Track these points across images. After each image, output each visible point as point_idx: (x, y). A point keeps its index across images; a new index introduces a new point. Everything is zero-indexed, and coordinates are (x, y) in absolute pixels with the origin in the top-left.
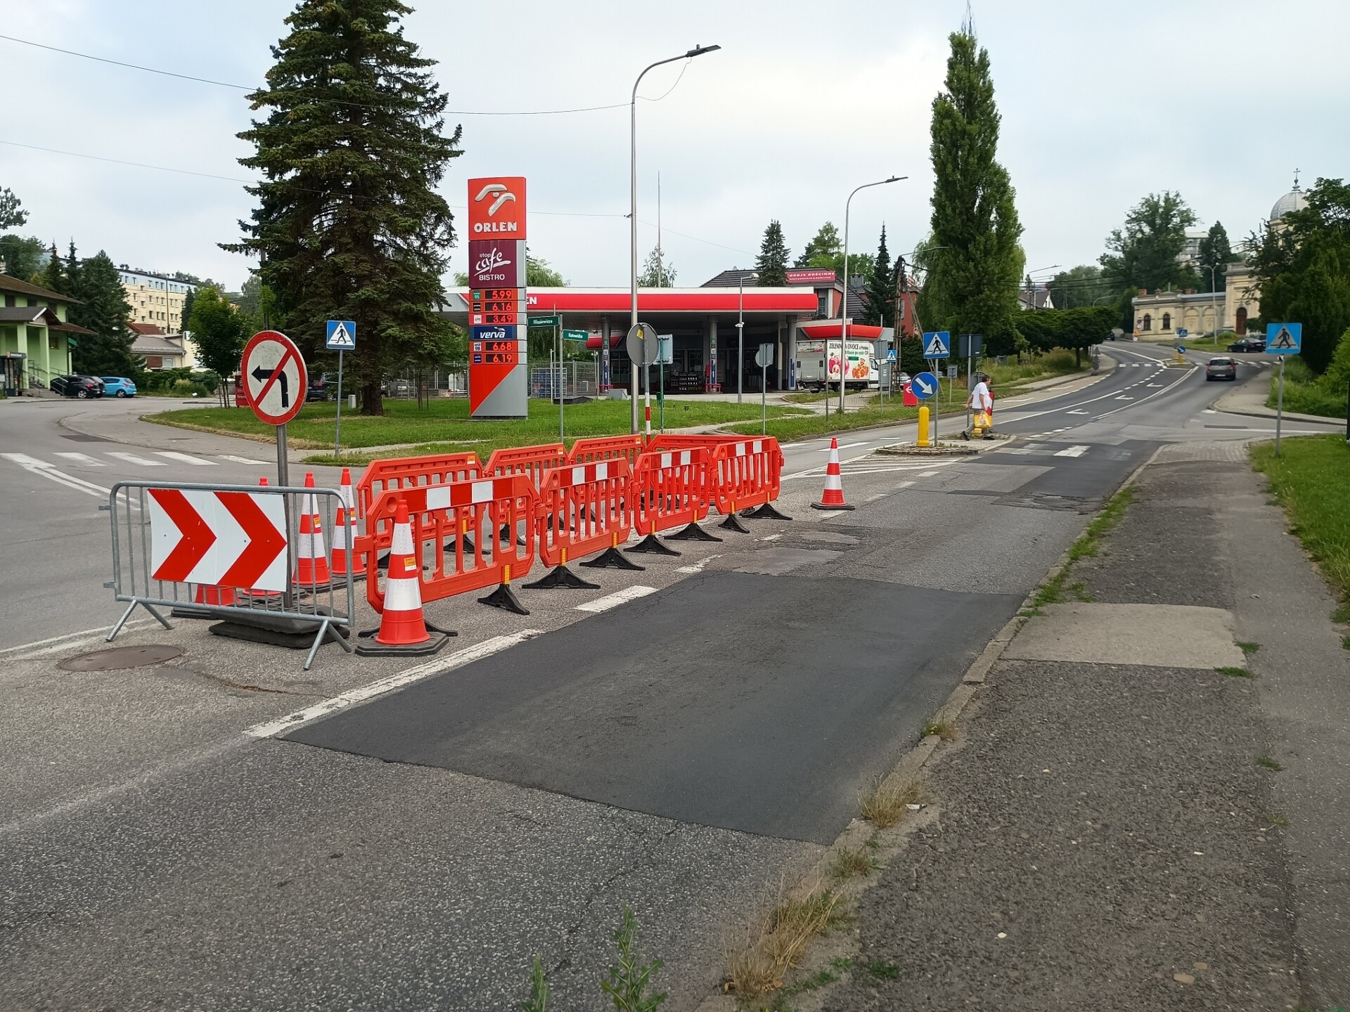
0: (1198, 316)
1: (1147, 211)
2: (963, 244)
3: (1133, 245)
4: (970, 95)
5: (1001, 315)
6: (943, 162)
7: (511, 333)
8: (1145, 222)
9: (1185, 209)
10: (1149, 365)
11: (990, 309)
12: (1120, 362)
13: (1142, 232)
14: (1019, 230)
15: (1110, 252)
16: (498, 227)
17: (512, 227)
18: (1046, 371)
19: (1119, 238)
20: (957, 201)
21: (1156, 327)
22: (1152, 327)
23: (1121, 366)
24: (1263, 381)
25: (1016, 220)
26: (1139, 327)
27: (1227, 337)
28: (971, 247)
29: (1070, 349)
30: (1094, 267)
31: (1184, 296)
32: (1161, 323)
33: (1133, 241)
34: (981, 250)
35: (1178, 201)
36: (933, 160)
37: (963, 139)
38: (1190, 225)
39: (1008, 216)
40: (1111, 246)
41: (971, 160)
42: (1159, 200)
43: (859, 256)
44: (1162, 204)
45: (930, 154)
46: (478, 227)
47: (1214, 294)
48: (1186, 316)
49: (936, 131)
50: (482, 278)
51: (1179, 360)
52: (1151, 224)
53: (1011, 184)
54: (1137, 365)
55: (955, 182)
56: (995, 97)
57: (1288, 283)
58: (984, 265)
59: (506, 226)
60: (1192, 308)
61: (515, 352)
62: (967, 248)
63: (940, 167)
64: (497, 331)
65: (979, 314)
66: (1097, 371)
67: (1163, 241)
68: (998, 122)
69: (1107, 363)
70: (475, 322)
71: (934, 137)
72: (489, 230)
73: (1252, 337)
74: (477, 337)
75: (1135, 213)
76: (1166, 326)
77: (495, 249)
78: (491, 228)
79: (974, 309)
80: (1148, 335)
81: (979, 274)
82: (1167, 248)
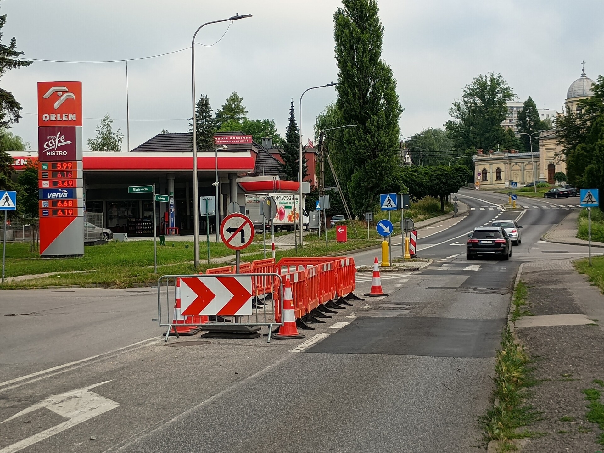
0: (521, 170)
1: (478, 88)
2: (362, 121)
3: (469, 114)
4: (362, 12)
5: (391, 173)
6: (345, 60)
7: (72, 194)
8: (477, 96)
9: (505, 87)
10: (492, 209)
11: (384, 169)
12: (470, 207)
13: (475, 104)
14: (401, 110)
15: (453, 119)
16: (61, 117)
17: (72, 117)
18: (421, 214)
19: (459, 109)
20: (356, 89)
21: (491, 178)
22: (488, 178)
23: (472, 209)
24: (572, 220)
25: (397, 103)
26: (479, 178)
27: (543, 186)
28: (368, 123)
29: (436, 197)
30: (439, 129)
31: (510, 155)
32: (495, 175)
33: (469, 111)
34: (375, 126)
35: (500, 81)
36: (337, 58)
37: (358, 44)
38: (510, 100)
39: (392, 101)
40: (453, 115)
41: (364, 59)
42: (486, 79)
43: (262, 121)
44: (489, 83)
45: (334, 54)
46: (46, 117)
47: (532, 153)
48: (512, 170)
49: (338, 37)
50: (48, 154)
51: (512, 205)
52: (482, 98)
53: (393, 77)
54: (483, 209)
55: (353, 75)
56: (379, 14)
57: (585, 151)
58: (377, 137)
59: (68, 117)
60: (516, 164)
61: (75, 208)
62: (364, 124)
63: (342, 64)
64: (61, 192)
65: (375, 173)
66: (457, 214)
67: (492, 112)
68: (382, 31)
69: (463, 208)
70: (44, 186)
71: (337, 41)
72: (55, 119)
73: (560, 186)
74: (45, 197)
75: (470, 89)
76: (499, 178)
77: (59, 133)
78: (56, 118)
79: (372, 169)
80: (487, 185)
81: (374, 143)
82: (495, 117)
